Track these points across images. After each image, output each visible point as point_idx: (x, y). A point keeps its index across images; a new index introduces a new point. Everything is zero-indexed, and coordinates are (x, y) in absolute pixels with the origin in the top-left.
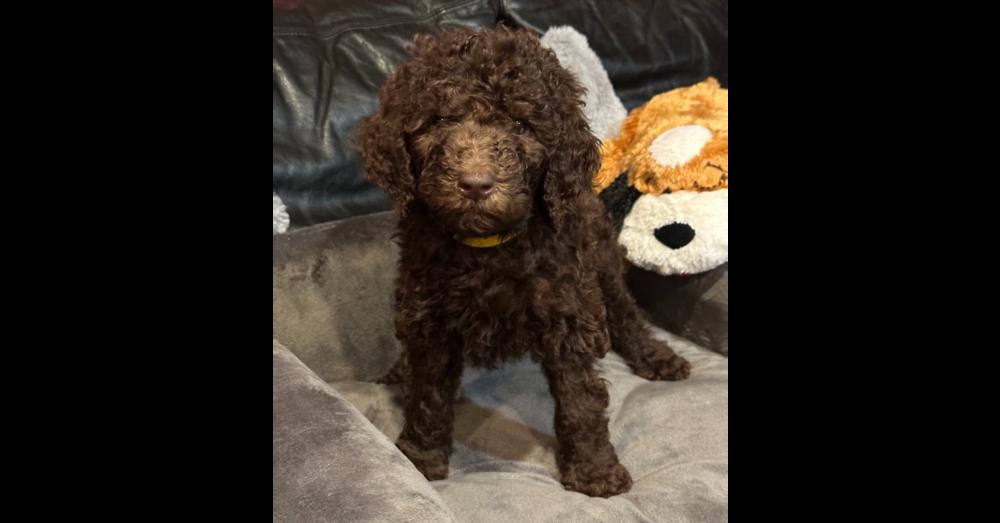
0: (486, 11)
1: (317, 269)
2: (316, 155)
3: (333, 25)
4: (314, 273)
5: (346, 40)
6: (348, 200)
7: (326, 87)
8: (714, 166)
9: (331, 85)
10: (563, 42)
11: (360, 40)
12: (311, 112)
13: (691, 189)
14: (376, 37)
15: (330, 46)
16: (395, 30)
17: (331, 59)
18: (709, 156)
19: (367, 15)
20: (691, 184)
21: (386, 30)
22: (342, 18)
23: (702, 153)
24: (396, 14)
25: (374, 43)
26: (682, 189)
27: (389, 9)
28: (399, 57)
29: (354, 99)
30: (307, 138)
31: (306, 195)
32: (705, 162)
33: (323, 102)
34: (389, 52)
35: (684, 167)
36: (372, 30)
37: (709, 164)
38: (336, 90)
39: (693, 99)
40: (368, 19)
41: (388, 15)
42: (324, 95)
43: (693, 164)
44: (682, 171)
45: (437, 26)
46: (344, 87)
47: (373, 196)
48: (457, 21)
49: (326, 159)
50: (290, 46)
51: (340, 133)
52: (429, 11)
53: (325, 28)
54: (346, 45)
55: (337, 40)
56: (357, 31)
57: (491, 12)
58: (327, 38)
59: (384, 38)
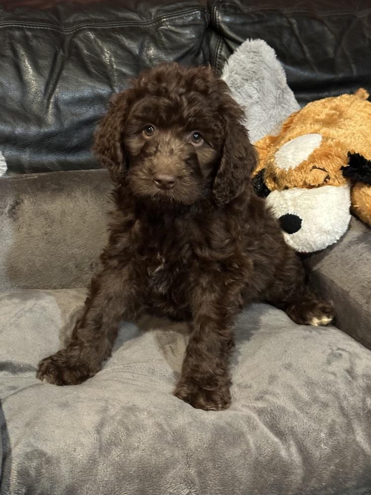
0: (198, 22)
1: (13, 208)
2: (40, 121)
3: (75, 23)
4: (10, 211)
5: (81, 35)
6: (62, 158)
7: (57, 71)
8: (319, 168)
9: (61, 69)
10: (254, 52)
11: (92, 36)
12: (43, 88)
13: (302, 187)
14: (106, 35)
15: (68, 39)
16: (122, 31)
17: (66, 50)
18: (313, 162)
19: (103, 18)
20: (301, 183)
21: (114, 30)
22: (82, 18)
23: (309, 159)
24: (126, 19)
25: (103, 41)
26: (295, 186)
27: (121, 14)
28: (119, 52)
29: (77, 81)
30: (35, 107)
31: (28, 150)
32: (311, 166)
33: (53, 82)
34: (113, 47)
35: (295, 170)
36: (103, 30)
37: (314, 167)
38: (64, 73)
39: (332, 109)
40: (103, 21)
41: (119, 19)
42: (55, 76)
43: (301, 168)
44: (294, 173)
45: (157, 31)
46: (71, 72)
47: (82, 157)
48: (173, 28)
49: (47, 125)
50: (35, 37)
51: (62, 107)
52: (153, 19)
53: (68, 25)
54: (80, 40)
55: (75, 35)
56: (90, 30)
57: (203, 23)
58: (67, 32)
59: (110, 37)
